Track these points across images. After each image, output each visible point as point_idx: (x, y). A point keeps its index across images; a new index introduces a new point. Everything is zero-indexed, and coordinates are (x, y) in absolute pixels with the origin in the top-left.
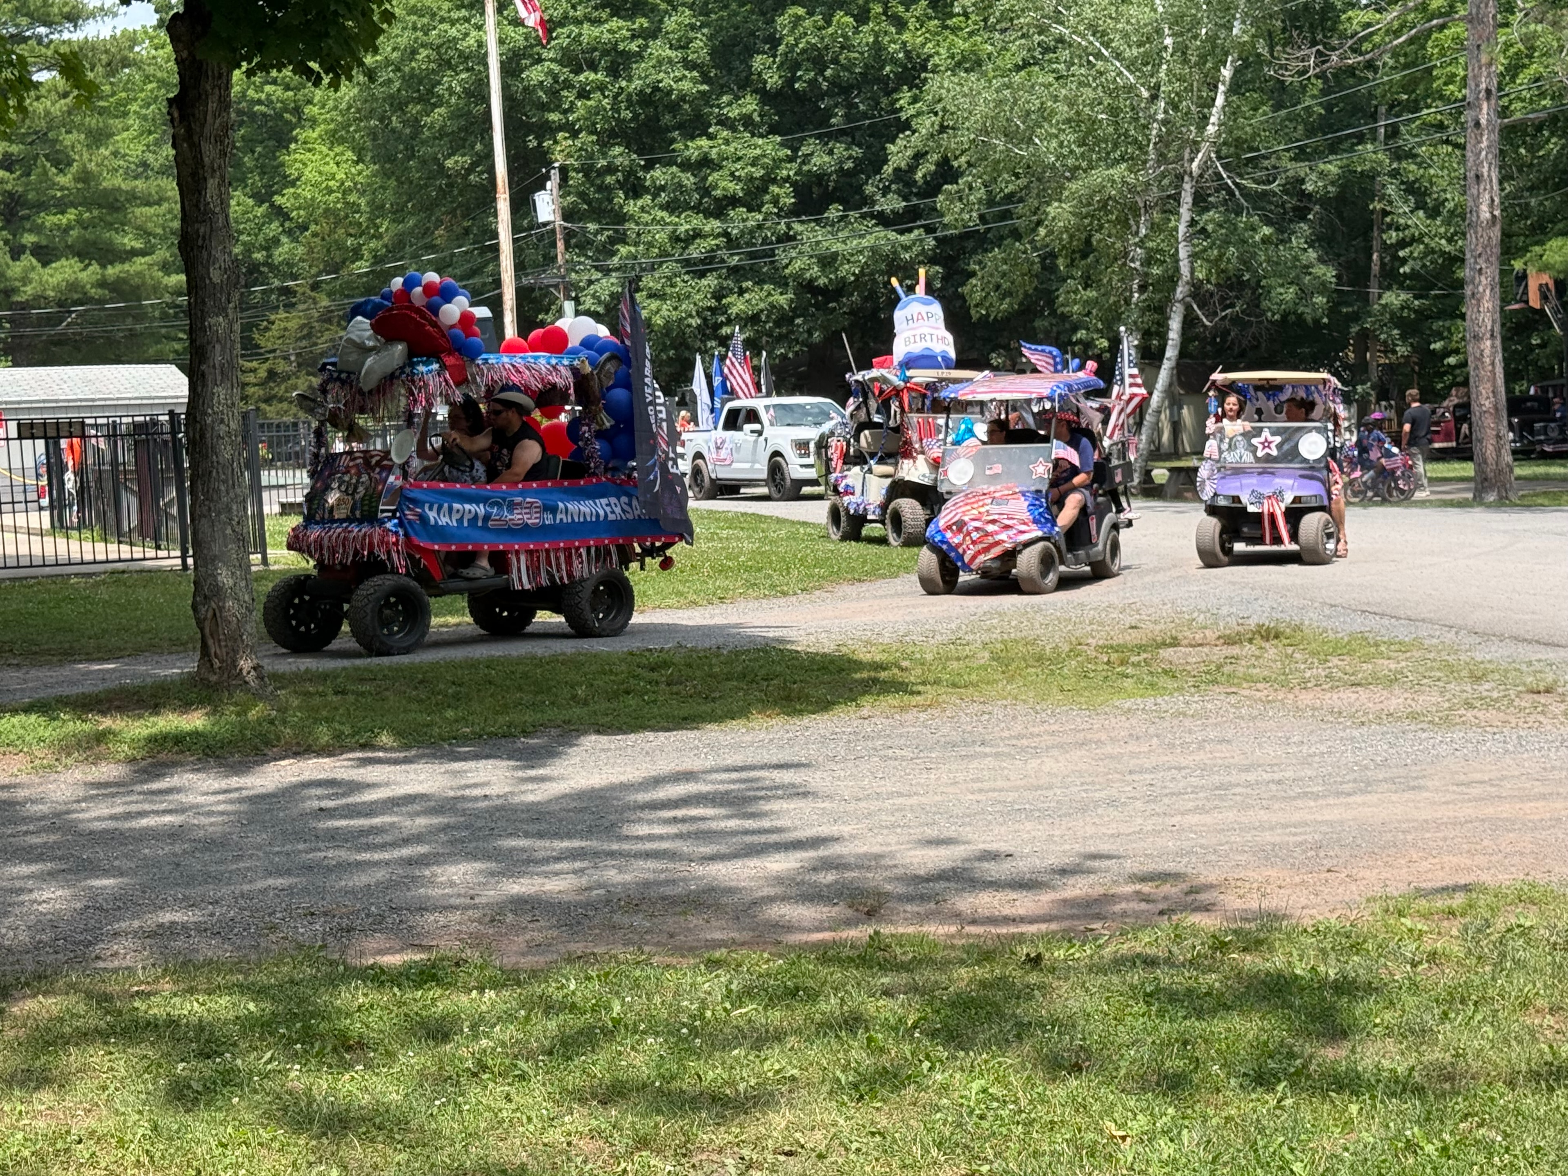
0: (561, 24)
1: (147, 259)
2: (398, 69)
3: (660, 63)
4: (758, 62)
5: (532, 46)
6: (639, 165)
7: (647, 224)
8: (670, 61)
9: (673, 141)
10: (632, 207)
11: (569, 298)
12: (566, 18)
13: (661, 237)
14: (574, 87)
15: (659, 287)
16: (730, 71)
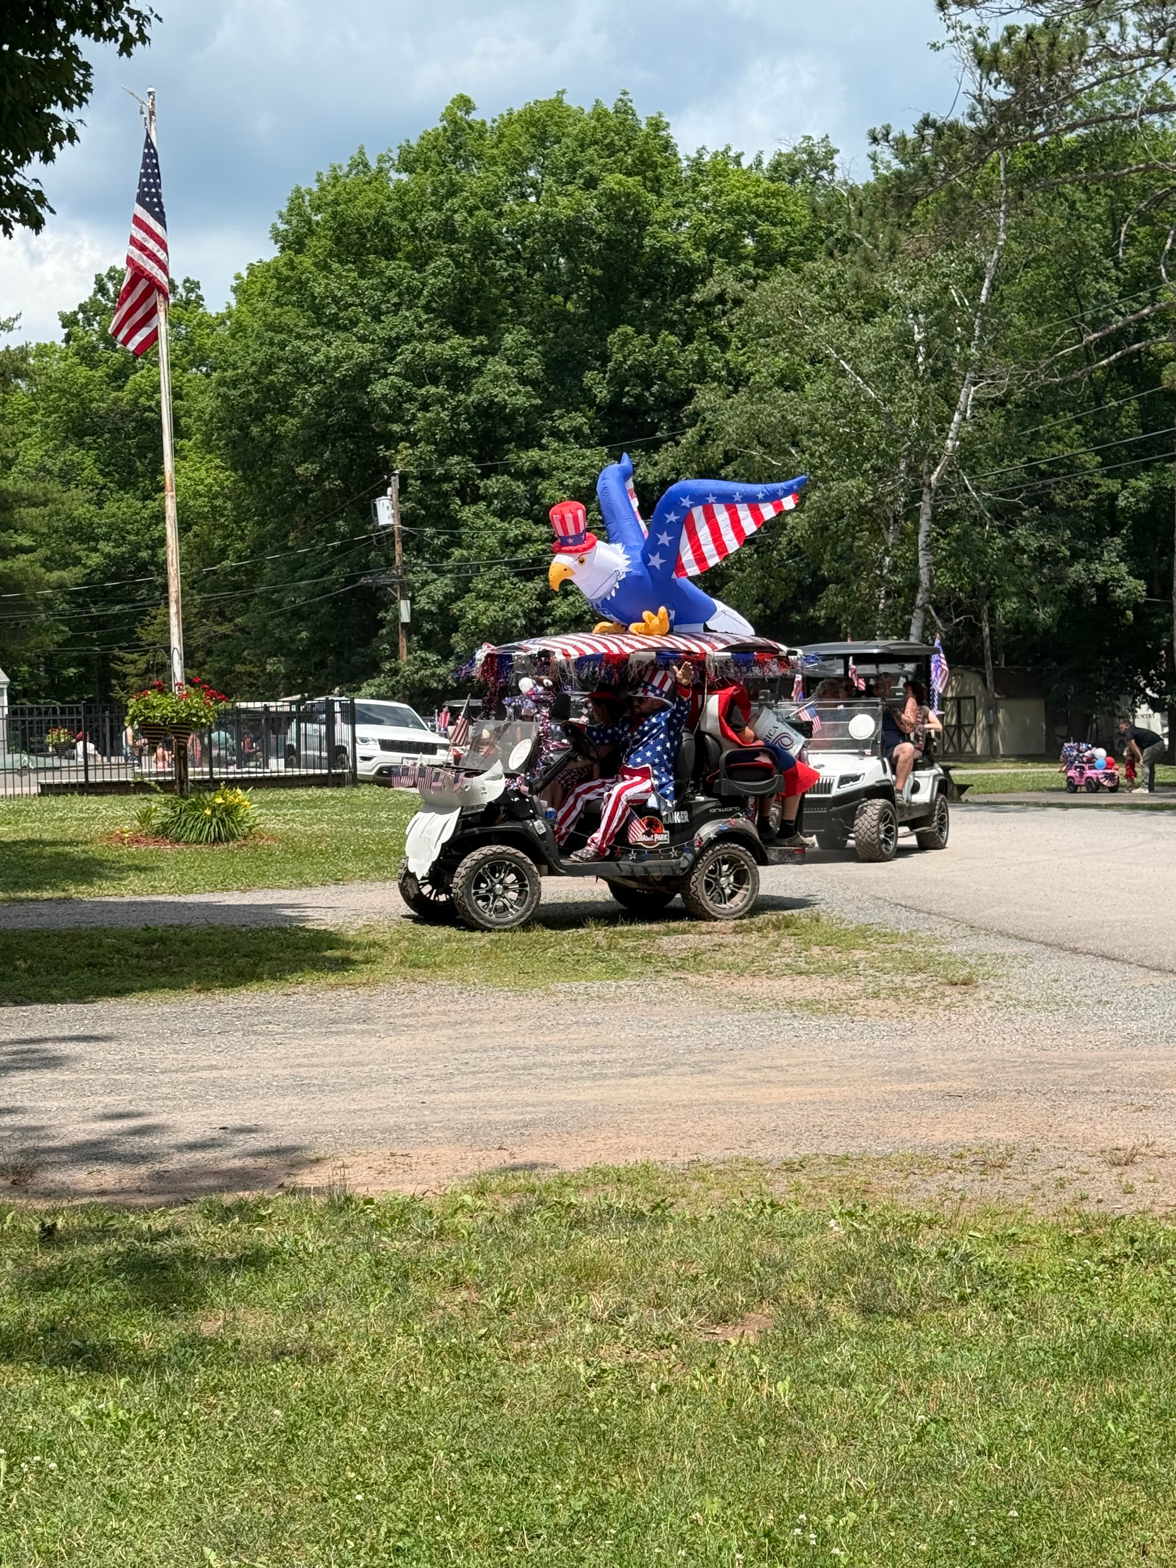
0: (408, 342)
1: (30, 556)
2: (257, 382)
3: (497, 377)
4: (589, 377)
5: (379, 361)
6: (474, 473)
7: (479, 529)
8: (506, 376)
9: (509, 450)
10: (466, 513)
11: (404, 597)
12: (413, 335)
13: (492, 541)
14: (416, 400)
15: (487, 588)
16: (563, 385)
